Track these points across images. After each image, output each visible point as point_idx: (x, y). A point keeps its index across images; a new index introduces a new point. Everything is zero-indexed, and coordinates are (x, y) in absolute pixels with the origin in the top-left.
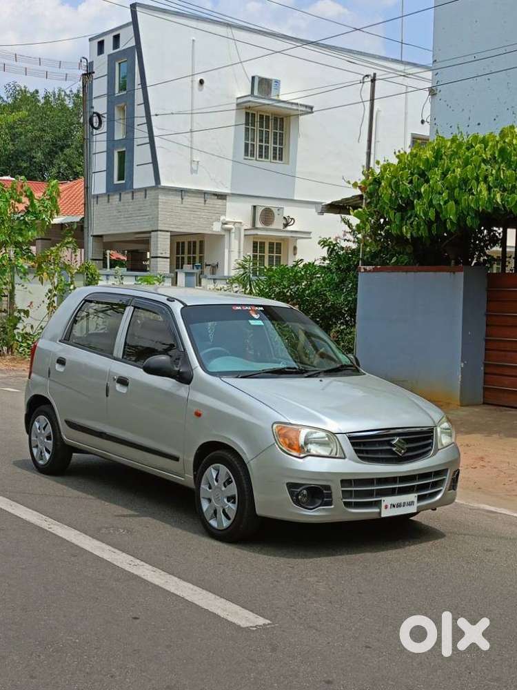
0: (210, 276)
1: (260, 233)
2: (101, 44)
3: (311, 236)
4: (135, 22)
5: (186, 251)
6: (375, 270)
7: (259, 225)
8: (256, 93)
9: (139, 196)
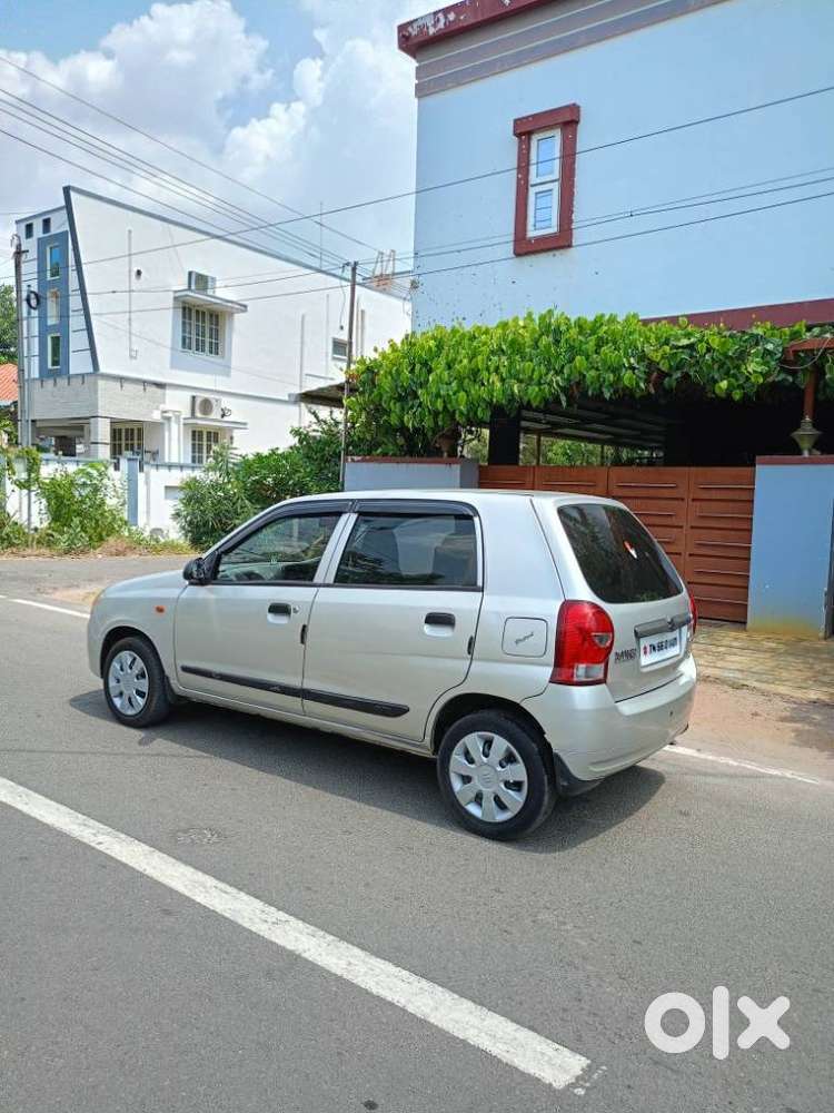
0: (152, 462)
1: (200, 422)
2: (29, 228)
3: (248, 426)
4: (68, 206)
5: (123, 438)
6: (363, 461)
7: (198, 414)
8: (193, 287)
9: (76, 382)
